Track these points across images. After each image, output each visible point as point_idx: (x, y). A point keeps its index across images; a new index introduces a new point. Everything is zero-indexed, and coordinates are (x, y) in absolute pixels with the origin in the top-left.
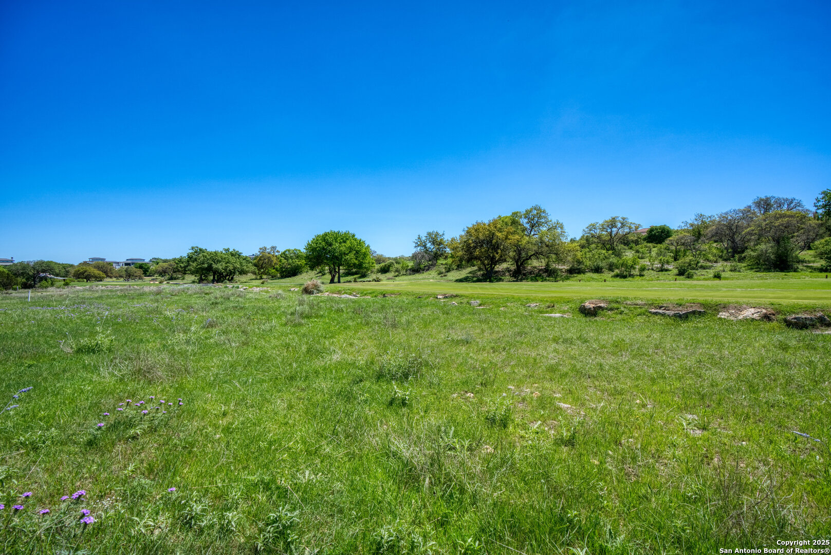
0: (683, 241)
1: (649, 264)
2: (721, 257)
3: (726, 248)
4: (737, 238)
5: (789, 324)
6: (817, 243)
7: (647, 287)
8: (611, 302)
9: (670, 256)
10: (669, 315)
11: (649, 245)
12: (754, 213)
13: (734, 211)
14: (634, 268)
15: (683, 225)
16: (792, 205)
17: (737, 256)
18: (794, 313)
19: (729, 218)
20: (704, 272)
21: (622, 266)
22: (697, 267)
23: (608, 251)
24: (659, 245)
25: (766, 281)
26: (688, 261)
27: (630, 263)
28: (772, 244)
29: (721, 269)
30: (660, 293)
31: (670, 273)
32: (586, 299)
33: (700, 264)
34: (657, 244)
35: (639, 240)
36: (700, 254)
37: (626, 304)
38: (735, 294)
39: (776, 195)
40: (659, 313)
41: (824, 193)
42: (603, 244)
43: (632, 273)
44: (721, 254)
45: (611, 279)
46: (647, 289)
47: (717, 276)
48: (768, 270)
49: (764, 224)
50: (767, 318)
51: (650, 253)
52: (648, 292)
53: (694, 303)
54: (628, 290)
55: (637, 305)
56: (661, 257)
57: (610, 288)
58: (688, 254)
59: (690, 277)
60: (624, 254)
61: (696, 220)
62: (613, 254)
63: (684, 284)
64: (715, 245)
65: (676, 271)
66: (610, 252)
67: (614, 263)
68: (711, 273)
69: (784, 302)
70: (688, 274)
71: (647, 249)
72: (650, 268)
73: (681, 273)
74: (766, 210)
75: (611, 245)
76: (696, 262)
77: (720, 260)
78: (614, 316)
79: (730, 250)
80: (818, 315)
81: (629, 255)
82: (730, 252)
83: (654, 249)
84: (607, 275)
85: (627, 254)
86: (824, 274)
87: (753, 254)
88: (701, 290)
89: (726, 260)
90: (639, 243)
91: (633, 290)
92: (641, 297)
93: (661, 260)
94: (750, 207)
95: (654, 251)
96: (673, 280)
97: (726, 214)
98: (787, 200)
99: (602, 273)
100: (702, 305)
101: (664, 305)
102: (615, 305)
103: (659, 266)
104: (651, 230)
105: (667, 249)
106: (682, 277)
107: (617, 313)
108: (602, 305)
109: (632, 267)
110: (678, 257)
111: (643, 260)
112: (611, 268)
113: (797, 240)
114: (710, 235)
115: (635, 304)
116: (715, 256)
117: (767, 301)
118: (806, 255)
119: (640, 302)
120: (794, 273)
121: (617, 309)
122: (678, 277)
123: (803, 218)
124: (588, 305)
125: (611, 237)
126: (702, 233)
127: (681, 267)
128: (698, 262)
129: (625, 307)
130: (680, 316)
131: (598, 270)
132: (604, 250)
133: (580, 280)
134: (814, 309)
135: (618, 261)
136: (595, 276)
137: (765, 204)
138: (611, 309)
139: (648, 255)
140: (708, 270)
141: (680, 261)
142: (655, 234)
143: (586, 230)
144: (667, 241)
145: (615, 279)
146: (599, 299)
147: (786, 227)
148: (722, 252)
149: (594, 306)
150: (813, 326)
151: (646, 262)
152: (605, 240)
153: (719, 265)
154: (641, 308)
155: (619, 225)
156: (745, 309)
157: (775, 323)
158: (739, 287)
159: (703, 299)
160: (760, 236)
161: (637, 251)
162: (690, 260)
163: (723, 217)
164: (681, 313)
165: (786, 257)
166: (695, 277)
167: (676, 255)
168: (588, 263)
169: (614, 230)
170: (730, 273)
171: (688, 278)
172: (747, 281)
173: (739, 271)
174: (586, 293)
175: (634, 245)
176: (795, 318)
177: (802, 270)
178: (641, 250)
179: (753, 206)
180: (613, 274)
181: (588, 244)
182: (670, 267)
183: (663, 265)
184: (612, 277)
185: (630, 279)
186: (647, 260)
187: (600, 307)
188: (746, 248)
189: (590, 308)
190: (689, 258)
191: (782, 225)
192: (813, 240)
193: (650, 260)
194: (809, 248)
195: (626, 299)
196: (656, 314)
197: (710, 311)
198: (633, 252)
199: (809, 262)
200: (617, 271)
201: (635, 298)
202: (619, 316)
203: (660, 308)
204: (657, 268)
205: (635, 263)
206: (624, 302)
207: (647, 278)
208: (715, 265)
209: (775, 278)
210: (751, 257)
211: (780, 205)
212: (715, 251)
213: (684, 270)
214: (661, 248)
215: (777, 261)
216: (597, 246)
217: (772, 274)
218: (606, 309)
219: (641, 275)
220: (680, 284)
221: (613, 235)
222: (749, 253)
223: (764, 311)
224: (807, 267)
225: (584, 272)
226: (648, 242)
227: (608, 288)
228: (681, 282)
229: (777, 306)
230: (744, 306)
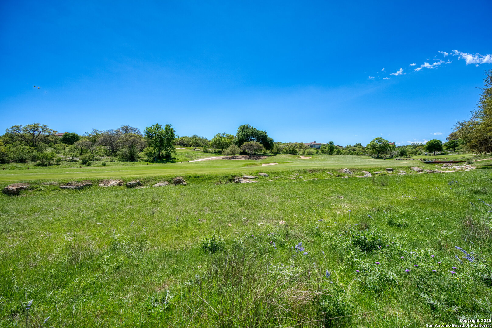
0: (85, 144)
1: (64, 157)
2: (106, 154)
3: (109, 150)
4: (114, 145)
5: (128, 186)
6: (145, 149)
7: (62, 172)
8: (31, 184)
9: (78, 152)
10: (72, 188)
11: (64, 144)
12: (122, 133)
13: (112, 130)
14: (53, 160)
15: (86, 134)
16: (136, 131)
17: (113, 154)
18: (130, 181)
19: (110, 134)
20: (97, 162)
21: (43, 158)
22: (93, 159)
23: (31, 147)
24: (70, 145)
25: (125, 166)
26: (88, 156)
27: (49, 156)
28: (128, 149)
29: (106, 160)
30: (70, 176)
31: (77, 163)
32: (10, 183)
33: (95, 158)
34: (69, 144)
35: (57, 140)
36: (95, 152)
37: (44, 184)
38: (111, 173)
39: (131, 126)
40: (66, 188)
41: (147, 128)
42: (27, 142)
43: (51, 163)
44: (106, 152)
45: (34, 167)
46: (61, 173)
47: (104, 165)
48: (127, 161)
49: (125, 139)
50: (120, 184)
51: (64, 150)
52: (62, 175)
53: (87, 180)
54: (47, 174)
55: (52, 184)
56: (72, 153)
57: (33, 174)
58: (88, 152)
59: (89, 165)
60: (44, 150)
61: (93, 132)
62: (35, 149)
63: (85, 169)
64: (103, 147)
65: (81, 162)
66: (33, 148)
67: (36, 156)
68: (101, 162)
69: (127, 177)
70: (88, 163)
71: (62, 147)
72: (64, 159)
73: (84, 163)
74: (126, 132)
75: (34, 143)
76: (93, 157)
77: (105, 155)
78: (35, 193)
79: (110, 151)
80: (138, 181)
81: (48, 151)
82: (110, 152)
83: (67, 147)
84: (31, 164)
85: (47, 150)
86: (147, 163)
87: (120, 153)
88: (94, 172)
89: (108, 156)
90: (57, 142)
91: (51, 174)
92: (55, 179)
93: (71, 155)
94: (119, 129)
95: (67, 149)
96: (79, 167)
97: (108, 131)
98: (134, 128)
99: (26, 163)
100: (91, 181)
101: (70, 183)
102: (35, 186)
103: (70, 158)
104: (66, 135)
105: (76, 148)
106: (84, 165)
107: (36, 191)
108: (24, 186)
109: (51, 159)
110: (82, 153)
111: (59, 154)
112: (34, 159)
113: (138, 147)
114: (100, 142)
115: (50, 184)
116: (103, 153)
117: (120, 176)
118: (141, 154)
119: (54, 182)
120: (137, 163)
121: (37, 188)
122: (82, 165)
123: (140, 138)
124: (10, 187)
125: (34, 137)
126: (96, 140)
127: (84, 159)
128: (94, 157)
129: (43, 186)
130: (79, 188)
131: (22, 161)
132: (27, 146)
133: (4, 169)
134: (136, 179)
135: (40, 155)
136: (19, 165)
137: (126, 129)
138: (32, 189)
139: (63, 151)
140: (99, 161)
141: (83, 156)
142: (68, 137)
143: (10, 130)
144: (76, 143)
145: (37, 167)
146: (21, 182)
147: (133, 141)
148: (107, 151)
149: (16, 187)
150: (136, 186)
151: (61, 156)
152: (28, 139)
153: (105, 158)
154: (54, 186)
155: (41, 130)
156: (111, 181)
157: (123, 186)
158: (113, 170)
159: (92, 177)
160: (124, 144)
161: (55, 148)
162: (90, 155)
163: (107, 132)
164: (79, 186)
165: (134, 155)
166: (92, 165)
167: (81, 152)
168: (12, 155)
169: (37, 133)
170: (110, 162)
171: (88, 165)
172: (117, 167)
173: (114, 162)
174: (10, 179)
175: (53, 144)
176: (130, 184)
177: (139, 161)
178: (57, 148)
179: (121, 130)
180: (35, 163)
181: (12, 140)
182: (77, 159)
183: (73, 158)
184: (34, 166)
185: (49, 167)
186: (62, 154)
187: (22, 188)
188: (118, 150)
189: (13, 190)
190: (89, 154)
191: (132, 140)
192: (144, 148)
193: (64, 155)
194: (142, 151)
195: (43, 181)
196: (64, 188)
197: (95, 184)
198: (52, 149)
199: (142, 158)
200: (39, 162)
201: (50, 180)
202: (38, 192)
203: (67, 184)
204: (69, 160)
205: (53, 156)
206: (42, 183)
207: (62, 166)
208: (103, 158)
209: (129, 165)
210: (120, 155)
211: (132, 130)
212: (103, 151)
213: (86, 161)
214: (72, 147)
215: (130, 157)
216: (21, 143)
217: (128, 163)
218: (28, 189)
219: (58, 164)
220: (83, 169)
221: (36, 136)
222: (119, 152)
223: (119, 181)
224: (141, 160)
225: (8, 162)
226: (64, 143)
227: (31, 174)
228: (84, 168)
229: (124, 179)
230: (111, 180)
